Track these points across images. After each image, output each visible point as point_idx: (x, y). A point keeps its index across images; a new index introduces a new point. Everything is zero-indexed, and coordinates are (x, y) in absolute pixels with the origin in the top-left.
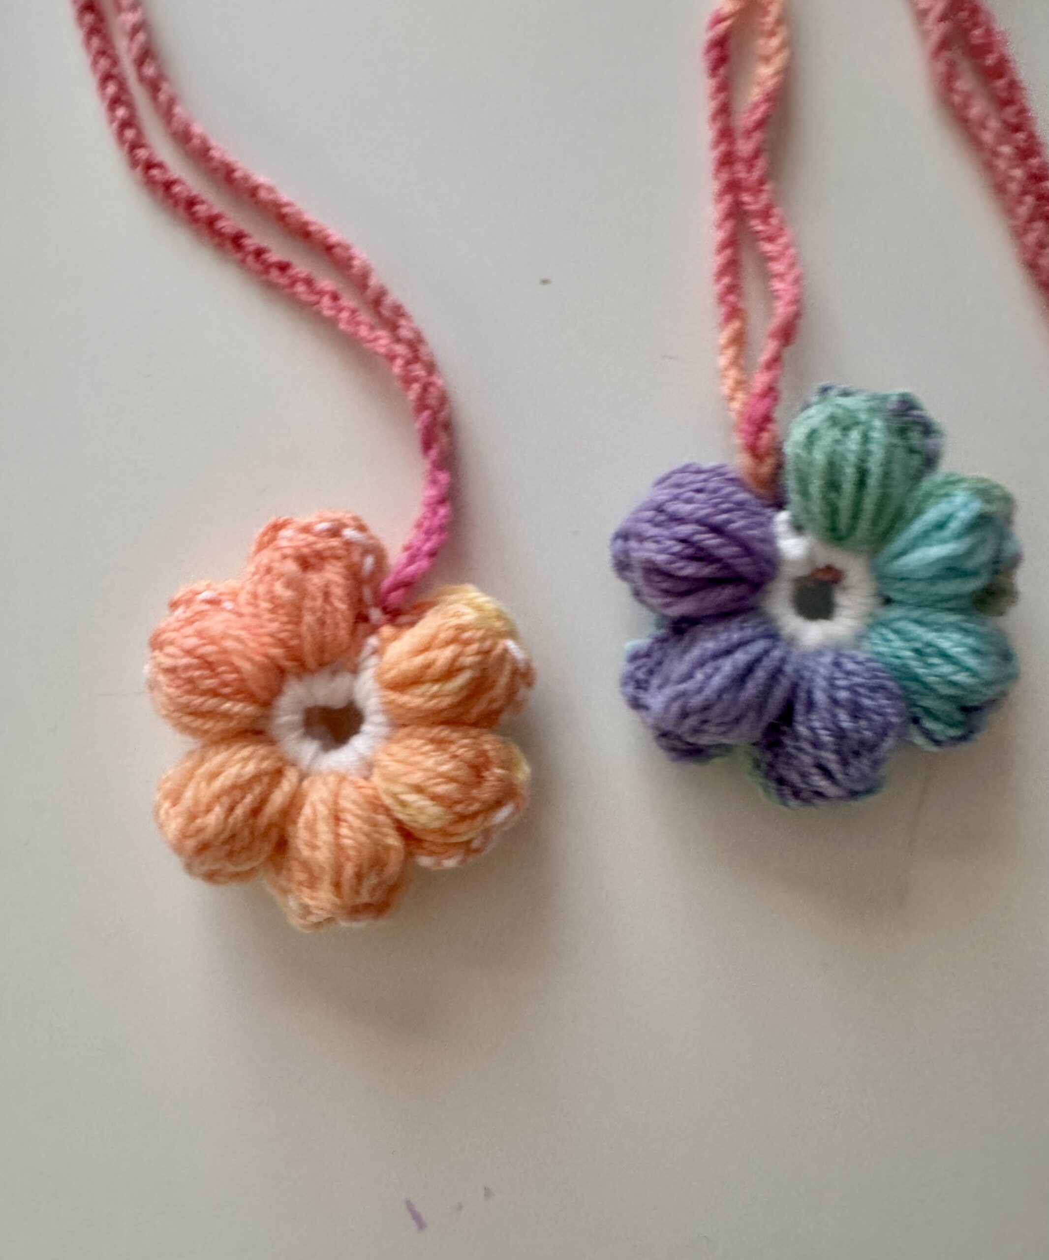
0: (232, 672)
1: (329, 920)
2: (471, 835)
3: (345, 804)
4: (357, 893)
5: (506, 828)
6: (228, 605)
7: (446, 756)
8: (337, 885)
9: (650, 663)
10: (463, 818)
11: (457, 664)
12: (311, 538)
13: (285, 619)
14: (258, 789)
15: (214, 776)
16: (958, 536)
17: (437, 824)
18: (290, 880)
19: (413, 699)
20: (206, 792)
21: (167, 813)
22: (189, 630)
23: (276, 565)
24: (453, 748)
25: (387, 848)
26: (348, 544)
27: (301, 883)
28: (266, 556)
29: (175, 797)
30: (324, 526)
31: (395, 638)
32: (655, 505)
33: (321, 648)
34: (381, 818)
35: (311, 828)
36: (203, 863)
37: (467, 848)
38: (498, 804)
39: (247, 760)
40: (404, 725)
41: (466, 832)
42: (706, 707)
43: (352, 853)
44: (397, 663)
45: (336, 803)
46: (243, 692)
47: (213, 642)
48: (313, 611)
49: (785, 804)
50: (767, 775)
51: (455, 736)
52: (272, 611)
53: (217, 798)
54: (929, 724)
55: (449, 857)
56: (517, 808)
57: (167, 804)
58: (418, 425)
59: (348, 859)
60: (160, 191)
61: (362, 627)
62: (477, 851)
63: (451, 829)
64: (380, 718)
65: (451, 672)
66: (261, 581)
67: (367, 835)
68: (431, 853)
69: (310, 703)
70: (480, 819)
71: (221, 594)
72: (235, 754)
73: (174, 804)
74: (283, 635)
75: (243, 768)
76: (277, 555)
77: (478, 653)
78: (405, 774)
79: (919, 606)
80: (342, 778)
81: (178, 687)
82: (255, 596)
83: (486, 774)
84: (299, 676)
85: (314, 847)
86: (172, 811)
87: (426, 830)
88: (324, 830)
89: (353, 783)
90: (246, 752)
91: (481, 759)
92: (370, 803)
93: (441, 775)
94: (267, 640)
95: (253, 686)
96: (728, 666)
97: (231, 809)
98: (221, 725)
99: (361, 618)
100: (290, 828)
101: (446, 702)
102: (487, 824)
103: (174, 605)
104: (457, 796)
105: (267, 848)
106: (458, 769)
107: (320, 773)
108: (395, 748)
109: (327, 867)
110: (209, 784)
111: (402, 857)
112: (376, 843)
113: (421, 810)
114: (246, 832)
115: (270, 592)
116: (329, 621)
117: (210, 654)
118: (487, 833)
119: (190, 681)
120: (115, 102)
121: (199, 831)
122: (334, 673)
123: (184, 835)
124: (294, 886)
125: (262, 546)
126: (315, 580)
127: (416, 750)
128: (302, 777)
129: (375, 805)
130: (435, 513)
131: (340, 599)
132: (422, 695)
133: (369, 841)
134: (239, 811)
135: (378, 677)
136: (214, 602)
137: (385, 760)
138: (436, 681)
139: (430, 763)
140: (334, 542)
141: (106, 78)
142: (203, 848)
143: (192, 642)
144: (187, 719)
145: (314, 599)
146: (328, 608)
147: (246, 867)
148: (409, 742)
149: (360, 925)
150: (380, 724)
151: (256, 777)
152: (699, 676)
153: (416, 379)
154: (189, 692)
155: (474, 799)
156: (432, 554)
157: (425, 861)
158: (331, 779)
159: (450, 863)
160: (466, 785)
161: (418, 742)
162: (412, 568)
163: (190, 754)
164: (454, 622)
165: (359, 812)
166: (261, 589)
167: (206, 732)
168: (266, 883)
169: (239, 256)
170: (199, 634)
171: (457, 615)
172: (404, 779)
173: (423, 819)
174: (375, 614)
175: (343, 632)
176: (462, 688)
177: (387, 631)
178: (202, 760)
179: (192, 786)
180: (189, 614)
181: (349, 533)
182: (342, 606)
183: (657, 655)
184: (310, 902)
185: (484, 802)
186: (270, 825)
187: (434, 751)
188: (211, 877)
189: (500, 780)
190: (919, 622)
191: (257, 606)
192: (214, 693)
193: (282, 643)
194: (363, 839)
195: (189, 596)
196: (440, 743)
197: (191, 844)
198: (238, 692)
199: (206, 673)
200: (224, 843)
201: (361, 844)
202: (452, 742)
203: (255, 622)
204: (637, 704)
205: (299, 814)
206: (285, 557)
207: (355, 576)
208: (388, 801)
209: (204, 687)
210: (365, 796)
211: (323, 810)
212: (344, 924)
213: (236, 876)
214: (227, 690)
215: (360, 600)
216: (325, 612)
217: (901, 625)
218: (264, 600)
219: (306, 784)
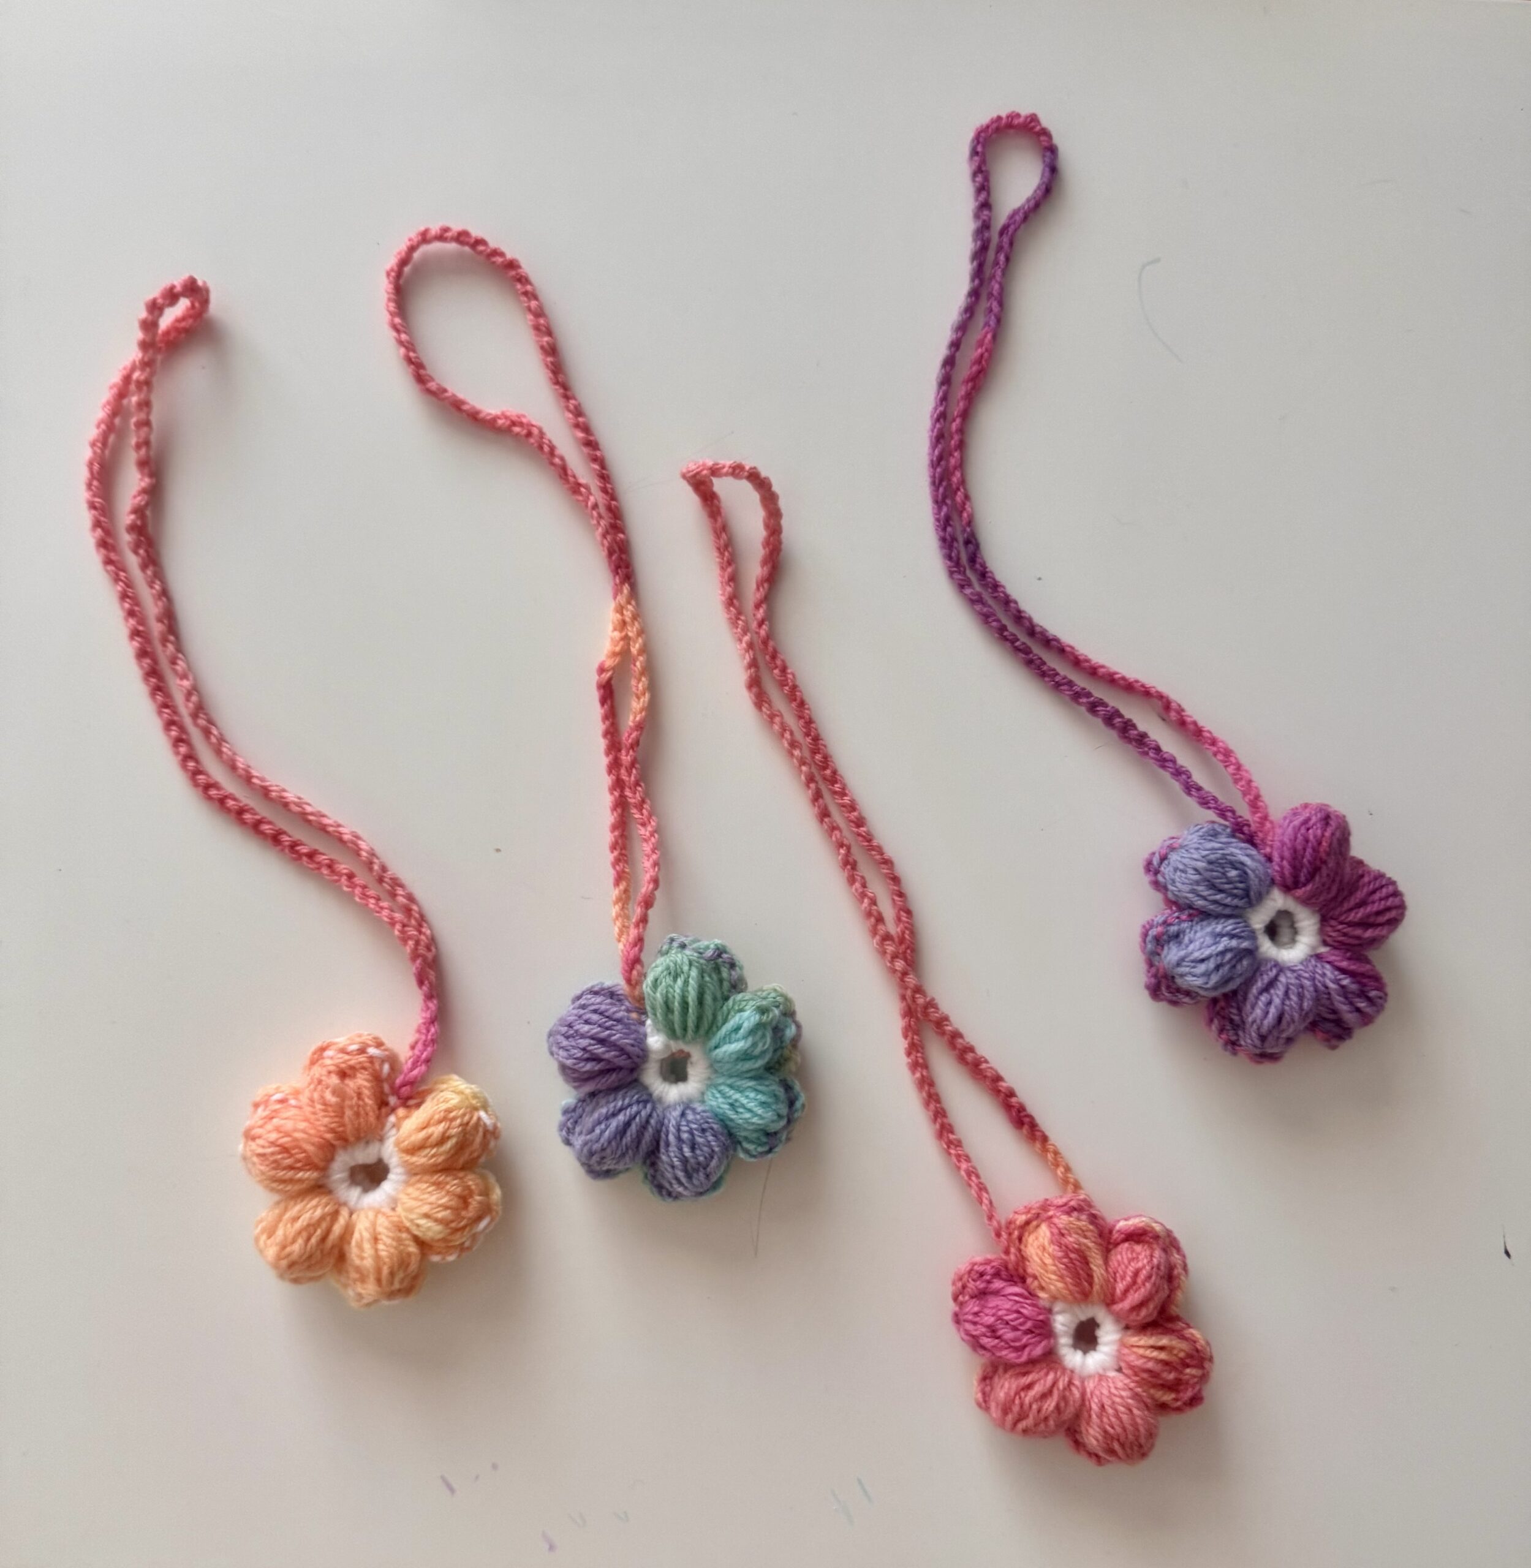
0: (302, 1153)
1: (375, 1301)
2: (463, 1240)
3: (380, 1229)
4: (392, 1283)
5: (487, 1231)
6: (293, 1102)
7: (443, 1193)
8: (379, 1281)
9: (576, 1115)
10: (456, 1230)
11: (447, 1134)
12: (347, 1057)
13: (333, 1114)
14: (324, 1225)
15: (295, 1219)
16: (745, 1038)
17: (440, 1236)
18: (348, 1278)
19: (420, 1159)
20: (292, 1230)
21: (265, 1243)
22: (269, 1127)
23: (323, 1078)
24: (448, 1187)
25: (409, 1254)
26: (371, 1059)
27: (355, 1281)
28: (317, 1071)
29: (271, 1232)
30: (354, 1047)
31: (406, 1117)
32: (567, 1023)
33: (358, 1130)
34: (404, 1235)
35: (360, 1246)
36: (292, 1274)
37: (462, 1248)
38: (479, 1218)
39: (316, 1207)
40: (416, 1174)
41: (458, 1239)
42: (603, 1149)
43: (387, 1260)
44: (410, 1136)
45: (374, 1230)
46: (309, 1165)
47: (287, 1135)
48: (351, 1107)
49: (664, 1200)
50: (652, 1182)
51: (448, 1179)
52: (325, 1111)
53: (299, 1233)
54: (746, 1145)
55: (451, 1254)
56: (492, 1220)
57: (264, 1237)
58: (414, 970)
59: (385, 1263)
60: (217, 804)
61: (384, 1110)
62: (468, 1248)
63: (449, 1238)
64: (400, 1170)
65: (443, 1139)
66: (315, 1089)
67: (396, 1248)
68: (439, 1253)
69: (353, 1164)
70: (467, 1229)
71: (287, 1095)
72: (307, 1204)
73: (269, 1237)
74: (333, 1125)
75: (313, 1213)
76: (324, 1072)
77: (461, 1125)
78: (417, 1208)
79: (731, 1076)
80: (378, 1212)
81: (267, 1165)
82: (312, 1100)
83: (470, 1200)
84: (345, 1148)
85: (362, 1258)
86: (269, 1242)
87: (432, 1240)
88: (367, 1246)
89: (384, 1214)
90: (314, 1202)
91: (466, 1192)
92: (395, 1226)
93: (440, 1206)
94: (322, 1129)
95: (316, 1160)
96: (614, 1123)
97: (308, 1239)
98: (297, 1187)
99: (382, 1103)
100: (346, 1247)
101: (441, 1159)
102: (474, 1231)
103: (256, 1105)
104: (451, 1217)
105: (332, 1261)
106: (450, 1200)
107: (363, 1209)
108: (410, 1190)
109: (371, 1270)
110: (292, 1224)
111: (419, 1259)
112: (401, 1252)
113: (429, 1229)
114: (318, 1253)
115: (322, 1097)
116: (362, 1112)
117: (286, 1143)
118: (474, 1237)
119: (275, 1161)
120: (178, 741)
121: (289, 1255)
122: (367, 1143)
123: (279, 1258)
124: (350, 1282)
125: (313, 1062)
126: (351, 1084)
127: (423, 1191)
128: (351, 1214)
129: (400, 1228)
130: (428, 1031)
131: (369, 1097)
132: (425, 1156)
133: (396, 1252)
134: (313, 1240)
135: (397, 1144)
136: (282, 1101)
137: (403, 1198)
138: (433, 1146)
139: (433, 1199)
140: (362, 1058)
141: (169, 724)
142: (291, 1265)
143: (273, 1136)
144: (274, 1185)
145: (351, 1098)
146: (361, 1103)
147: (320, 1273)
148: (418, 1185)
149: (395, 1302)
150: (400, 1174)
151: (322, 1218)
152: (598, 1131)
153: (410, 938)
154: (275, 1169)
155: (463, 1218)
156: (428, 1061)
157: (436, 1258)
158: (371, 1215)
159: (451, 1258)
160: (456, 1210)
161: (425, 1186)
162: (415, 1072)
163: (278, 1203)
164: (444, 1106)
165: (391, 1234)
166: (316, 1096)
167: (286, 1192)
168: (332, 1281)
169: (279, 848)
170: (278, 1129)
171: (446, 1101)
172: (418, 1211)
173: (430, 1234)
174: (393, 1100)
175: (372, 1118)
176: (451, 1149)
177: (401, 1112)
178: (286, 1210)
179: (281, 1225)
180: (267, 1113)
181: (372, 1051)
182: (369, 1102)
183: (579, 1111)
184: (363, 1292)
185: (469, 1219)
186: (333, 1247)
187: (435, 1190)
188: (296, 1281)
189: (480, 1203)
190: (731, 1087)
191: (314, 1107)
192: (291, 1168)
193: (332, 1131)
194: (392, 1250)
195: (266, 1098)
196: (438, 1185)
197: (284, 1263)
198: (306, 1165)
199: (285, 1155)
200: (305, 1261)
201: (392, 1254)
202: (447, 1183)
203: (312, 1117)
204: (568, 1142)
205: (351, 1238)
206: (330, 1072)
207: (377, 1078)
208: (408, 1224)
209: (284, 1165)
210: (392, 1222)
211: (366, 1235)
212: (385, 1303)
213: (312, 1279)
214: (299, 1165)
215: (382, 1092)
216: (359, 1106)
217: (722, 1088)
218: (319, 1103)
219: (354, 1216)
